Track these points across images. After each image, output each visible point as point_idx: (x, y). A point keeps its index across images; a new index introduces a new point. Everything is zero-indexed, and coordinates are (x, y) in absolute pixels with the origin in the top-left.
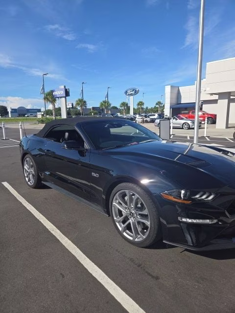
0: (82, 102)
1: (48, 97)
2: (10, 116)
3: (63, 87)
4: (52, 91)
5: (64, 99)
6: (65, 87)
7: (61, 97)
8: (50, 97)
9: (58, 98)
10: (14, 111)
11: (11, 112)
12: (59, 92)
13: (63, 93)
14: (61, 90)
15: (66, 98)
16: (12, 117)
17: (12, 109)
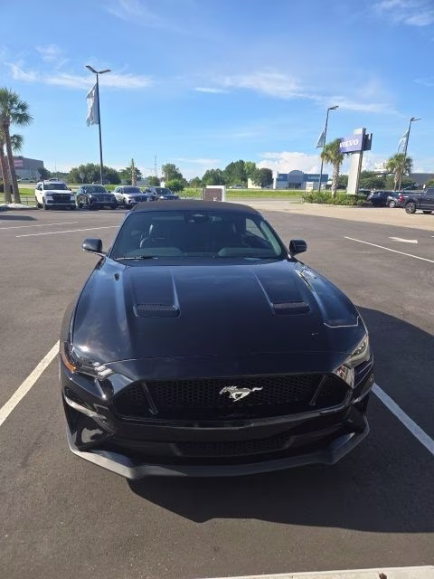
0: (402, 162)
1: (330, 152)
2: (274, 187)
3: (360, 131)
4: (339, 141)
5: (358, 155)
6: (364, 130)
7: (353, 152)
8: (335, 153)
9: (347, 153)
10: (283, 177)
11: (278, 180)
12: (351, 143)
13: (357, 143)
14: (357, 136)
15: (361, 154)
16: (277, 188)
17: (280, 175)
